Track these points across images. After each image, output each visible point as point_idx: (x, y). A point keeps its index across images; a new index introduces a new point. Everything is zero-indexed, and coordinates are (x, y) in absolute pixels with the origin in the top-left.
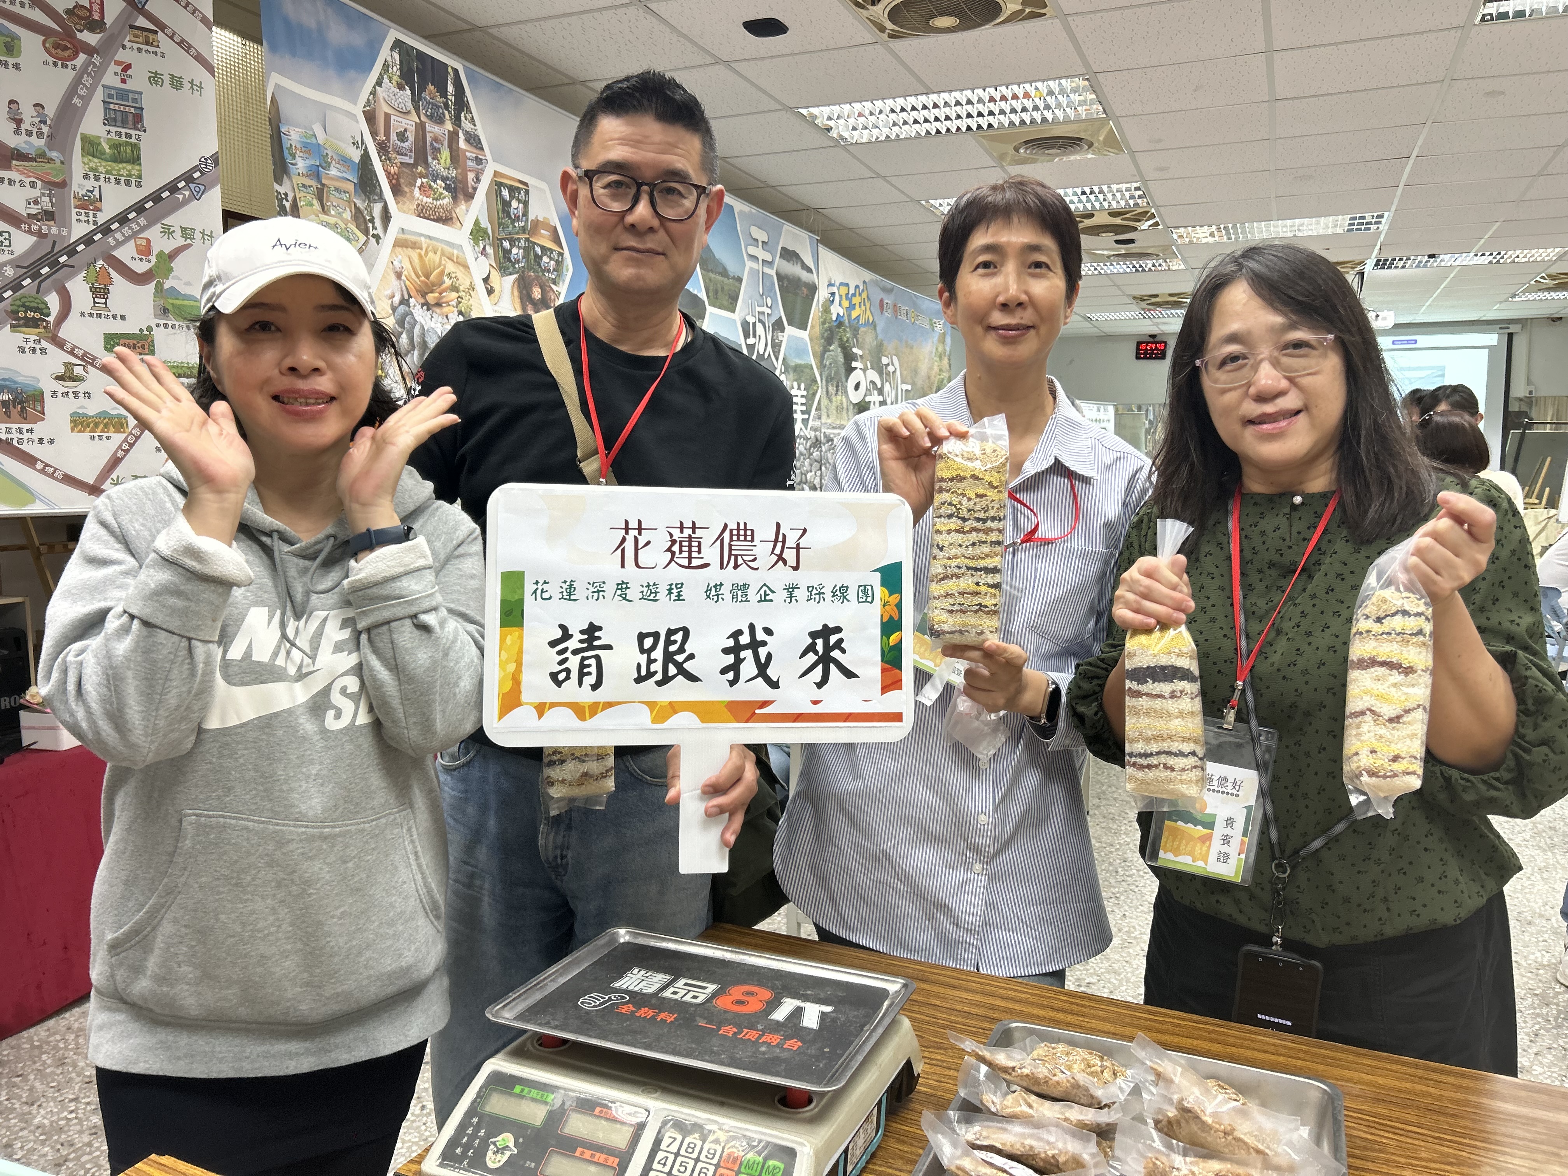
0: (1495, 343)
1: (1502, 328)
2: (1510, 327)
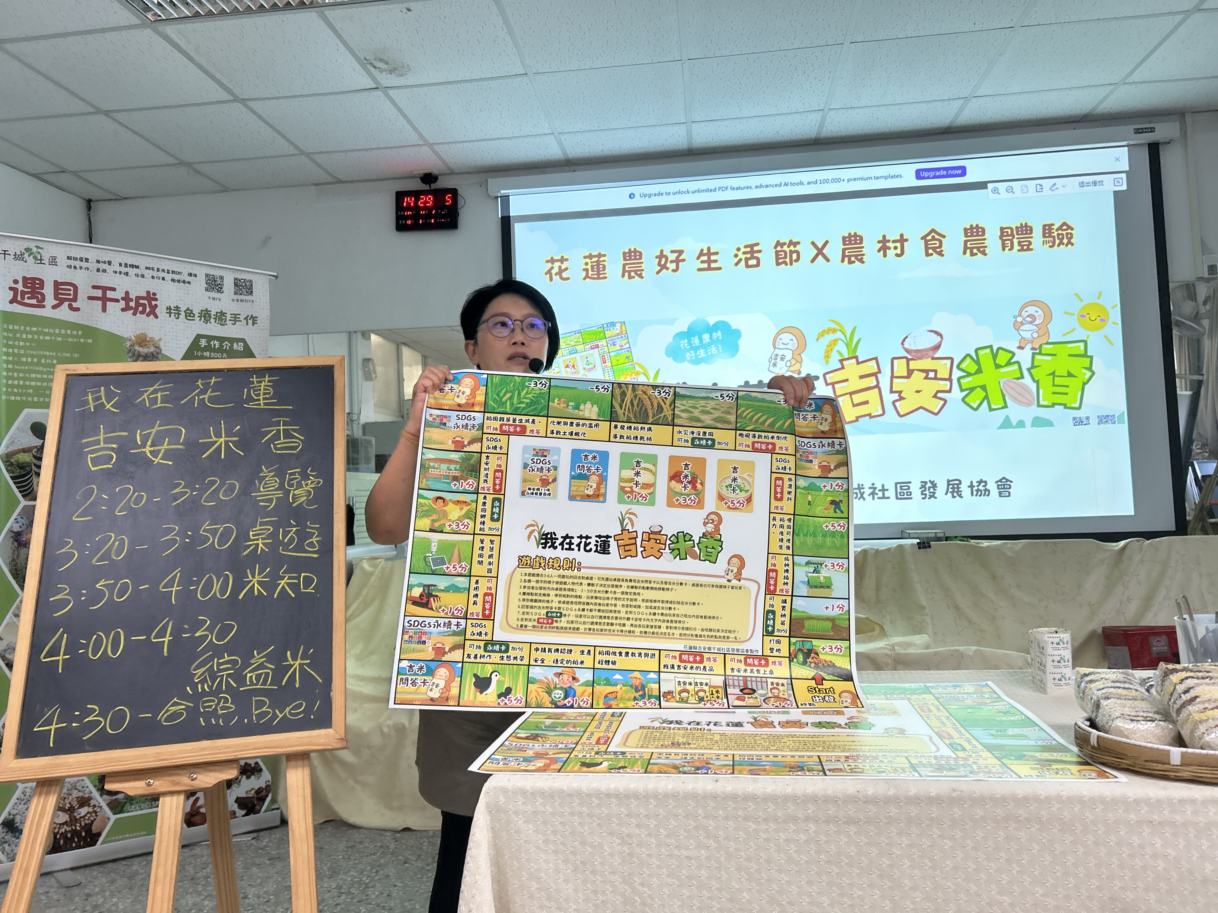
0: (1124, 165)
1: (1138, 131)
2: (1154, 128)
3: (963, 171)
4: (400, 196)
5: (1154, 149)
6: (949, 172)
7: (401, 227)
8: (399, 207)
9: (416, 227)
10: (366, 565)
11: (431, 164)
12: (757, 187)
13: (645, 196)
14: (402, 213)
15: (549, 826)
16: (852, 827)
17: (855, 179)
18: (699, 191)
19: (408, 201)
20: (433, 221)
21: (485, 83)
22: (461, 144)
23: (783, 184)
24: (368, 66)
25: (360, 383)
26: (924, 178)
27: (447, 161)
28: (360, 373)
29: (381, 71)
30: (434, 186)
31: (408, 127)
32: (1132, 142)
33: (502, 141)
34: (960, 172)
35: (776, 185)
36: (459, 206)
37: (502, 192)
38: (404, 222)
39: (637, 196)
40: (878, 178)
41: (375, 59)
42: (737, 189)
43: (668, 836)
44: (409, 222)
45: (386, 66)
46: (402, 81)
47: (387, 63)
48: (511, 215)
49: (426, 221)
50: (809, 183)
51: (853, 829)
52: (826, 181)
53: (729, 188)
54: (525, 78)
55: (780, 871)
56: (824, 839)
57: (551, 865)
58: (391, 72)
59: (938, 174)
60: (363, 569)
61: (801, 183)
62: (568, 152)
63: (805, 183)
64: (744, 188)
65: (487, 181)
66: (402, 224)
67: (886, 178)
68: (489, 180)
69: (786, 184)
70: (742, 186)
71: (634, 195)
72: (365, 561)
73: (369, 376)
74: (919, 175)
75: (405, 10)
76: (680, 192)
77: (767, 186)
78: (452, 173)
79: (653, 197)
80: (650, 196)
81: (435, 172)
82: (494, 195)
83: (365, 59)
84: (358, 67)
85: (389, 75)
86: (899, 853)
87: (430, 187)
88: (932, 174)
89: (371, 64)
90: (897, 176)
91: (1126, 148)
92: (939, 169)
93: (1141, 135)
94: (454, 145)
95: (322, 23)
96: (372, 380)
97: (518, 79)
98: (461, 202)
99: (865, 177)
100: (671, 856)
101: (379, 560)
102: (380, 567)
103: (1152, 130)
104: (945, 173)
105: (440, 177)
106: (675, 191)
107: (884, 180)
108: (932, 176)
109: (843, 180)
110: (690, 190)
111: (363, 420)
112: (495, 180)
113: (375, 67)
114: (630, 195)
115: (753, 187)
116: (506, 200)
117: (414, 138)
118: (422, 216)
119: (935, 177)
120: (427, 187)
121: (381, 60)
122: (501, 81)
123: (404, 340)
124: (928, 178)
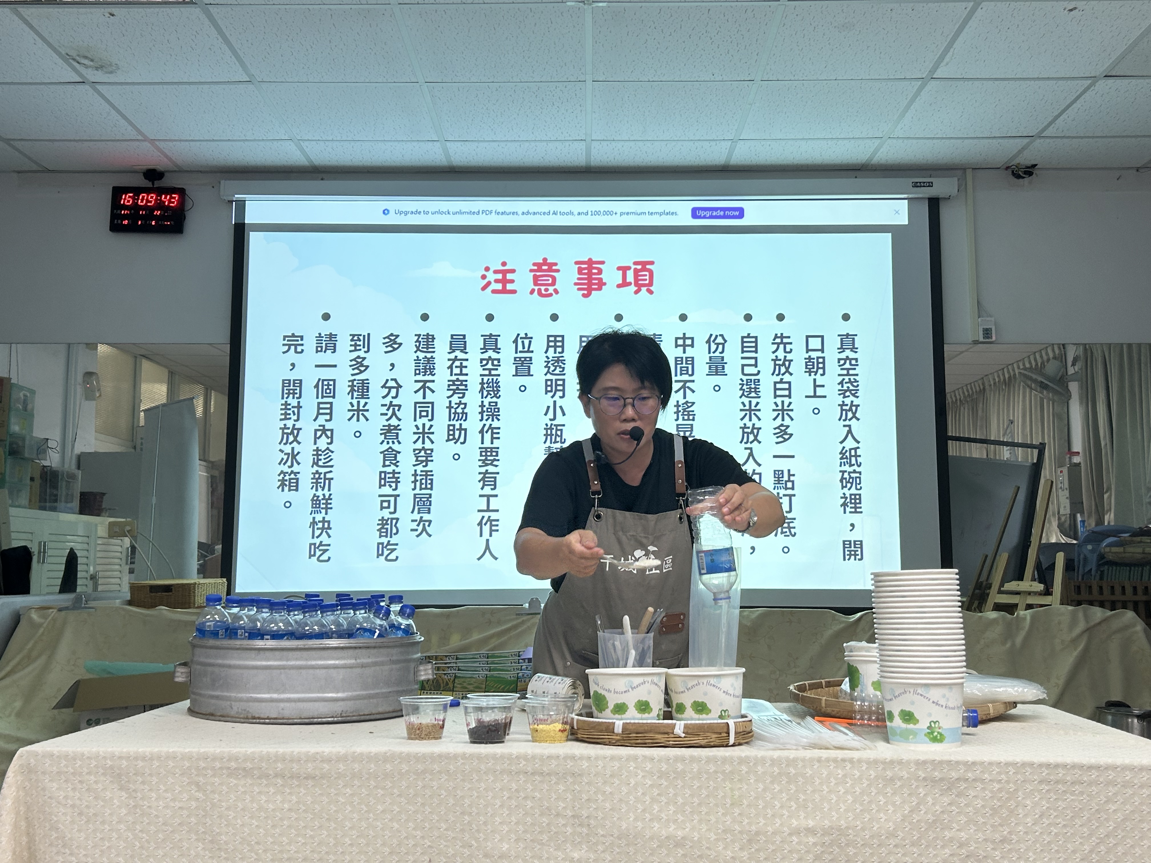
0: (903, 220)
1: (916, 185)
2: (932, 183)
3: (740, 213)
4: (118, 192)
5: (934, 204)
6: (726, 213)
7: (116, 227)
8: (116, 205)
9: (132, 229)
10: (34, 616)
11: (154, 160)
12: (523, 213)
13: (400, 213)
14: (119, 212)
15: (69, 785)
16: (310, 781)
17: (628, 214)
18: (461, 213)
19: (127, 199)
20: (153, 223)
21: (206, 87)
22: (187, 143)
23: (551, 213)
24: (71, 61)
25: (78, 403)
26: (700, 217)
27: (174, 159)
28: (79, 390)
29: (86, 67)
30: (157, 184)
31: (123, 122)
32: (911, 196)
33: (233, 143)
34: (737, 213)
35: (544, 213)
36: (186, 208)
37: (236, 196)
38: (119, 221)
39: (392, 212)
40: (652, 214)
41: (78, 55)
42: (503, 213)
43: (166, 791)
44: (126, 222)
45: (92, 63)
46: (112, 78)
47: (92, 60)
48: (246, 222)
49: (146, 222)
50: (579, 214)
51: (310, 782)
52: (597, 213)
53: (494, 212)
54: (251, 87)
55: (251, 818)
56: (288, 791)
57: (68, 817)
58: (97, 69)
59: (714, 214)
60: (30, 619)
61: (571, 213)
62: (314, 160)
63: (576, 213)
64: (510, 213)
65: (220, 183)
66: (118, 224)
67: (661, 214)
68: (222, 182)
69: (555, 213)
70: (508, 211)
71: (388, 211)
72: (33, 610)
73: (90, 395)
74: (695, 213)
75: (108, 15)
76: (440, 212)
77: (534, 213)
78: (181, 171)
79: (409, 215)
80: (406, 213)
81: (160, 168)
82: (230, 199)
83: (67, 54)
84: (60, 61)
85: (96, 71)
86: (343, 801)
87: (153, 184)
88: (708, 214)
89: (74, 59)
90: (673, 213)
91: (906, 201)
92: (716, 209)
93: (919, 189)
94: (178, 143)
95: (16, 18)
96: (94, 400)
97: (241, 86)
98: (188, 204)
99: (639, 211)
100: (166, 807)
101: (51, 610)
102: (50, 618)
103: (930, 185)
104: (722, 213)
105: (166, 174)
106: (433, 211)
107: (658, 216)
108: (708, 215)
109: (616, 214)
110: (451, 211)
111: (80, 448)
112: (228, 182)
113: (78, 63)
114: (384, 211)
115: (520, 213)
116: (241, 206)
117: (132, 134)
118: (142, 217)
119: (712, 217)
120: (149, 184)
121: (86, 57)
122: (224, 86)
123: (143, 352)
124: (705, 217)
